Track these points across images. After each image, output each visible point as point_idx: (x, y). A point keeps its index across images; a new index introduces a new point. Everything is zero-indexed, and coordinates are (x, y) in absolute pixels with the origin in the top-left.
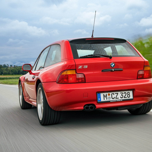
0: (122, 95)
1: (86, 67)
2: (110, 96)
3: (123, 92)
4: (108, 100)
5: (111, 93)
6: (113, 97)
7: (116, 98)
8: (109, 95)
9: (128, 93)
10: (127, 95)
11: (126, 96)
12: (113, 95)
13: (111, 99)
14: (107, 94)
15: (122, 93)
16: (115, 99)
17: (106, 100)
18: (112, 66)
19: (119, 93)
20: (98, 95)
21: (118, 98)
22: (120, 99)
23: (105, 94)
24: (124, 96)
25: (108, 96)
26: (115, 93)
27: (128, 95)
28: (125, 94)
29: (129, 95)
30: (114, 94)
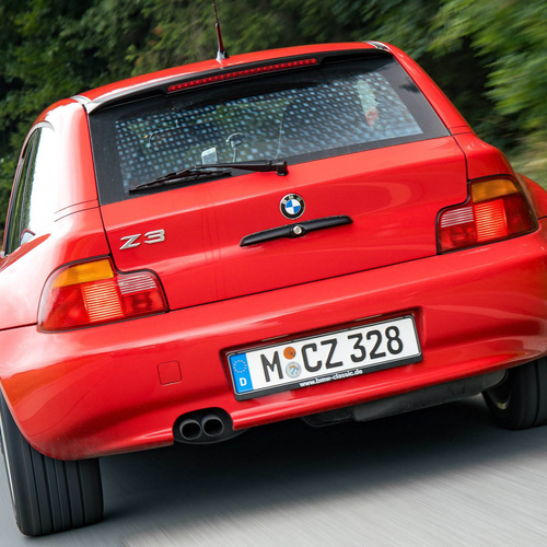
0: (357, 346)
1: (158, 235)
2: (299, 358)
3: (364, 331)
4: (287, 380)
5: (297, 346)
6: (313, 364)
7: (329, 365)
8: (290, 354)
9: (392, 333)
10: (385, 340)
11: (383, 348)
12: (309, 351)
13: (305, 374)
14: (281, 349)
15: (360, 336)
16: (324, 371)
17: (275, 381)
18: (290, 211)
19: (342, 337)
20: (234, 362)
21: (340, 364)
22: (349, 364)
23: (269, 353)
24: (368, 352)
25: (284, 361)
26: (323, 343)
27: (391, 339)
28: (374, 338)
29: (397, 338)
30: (314, 347)
